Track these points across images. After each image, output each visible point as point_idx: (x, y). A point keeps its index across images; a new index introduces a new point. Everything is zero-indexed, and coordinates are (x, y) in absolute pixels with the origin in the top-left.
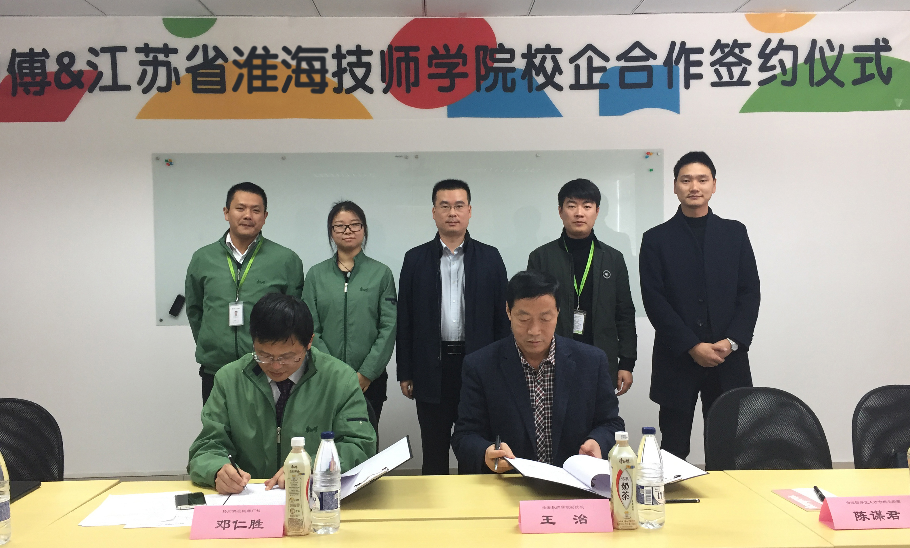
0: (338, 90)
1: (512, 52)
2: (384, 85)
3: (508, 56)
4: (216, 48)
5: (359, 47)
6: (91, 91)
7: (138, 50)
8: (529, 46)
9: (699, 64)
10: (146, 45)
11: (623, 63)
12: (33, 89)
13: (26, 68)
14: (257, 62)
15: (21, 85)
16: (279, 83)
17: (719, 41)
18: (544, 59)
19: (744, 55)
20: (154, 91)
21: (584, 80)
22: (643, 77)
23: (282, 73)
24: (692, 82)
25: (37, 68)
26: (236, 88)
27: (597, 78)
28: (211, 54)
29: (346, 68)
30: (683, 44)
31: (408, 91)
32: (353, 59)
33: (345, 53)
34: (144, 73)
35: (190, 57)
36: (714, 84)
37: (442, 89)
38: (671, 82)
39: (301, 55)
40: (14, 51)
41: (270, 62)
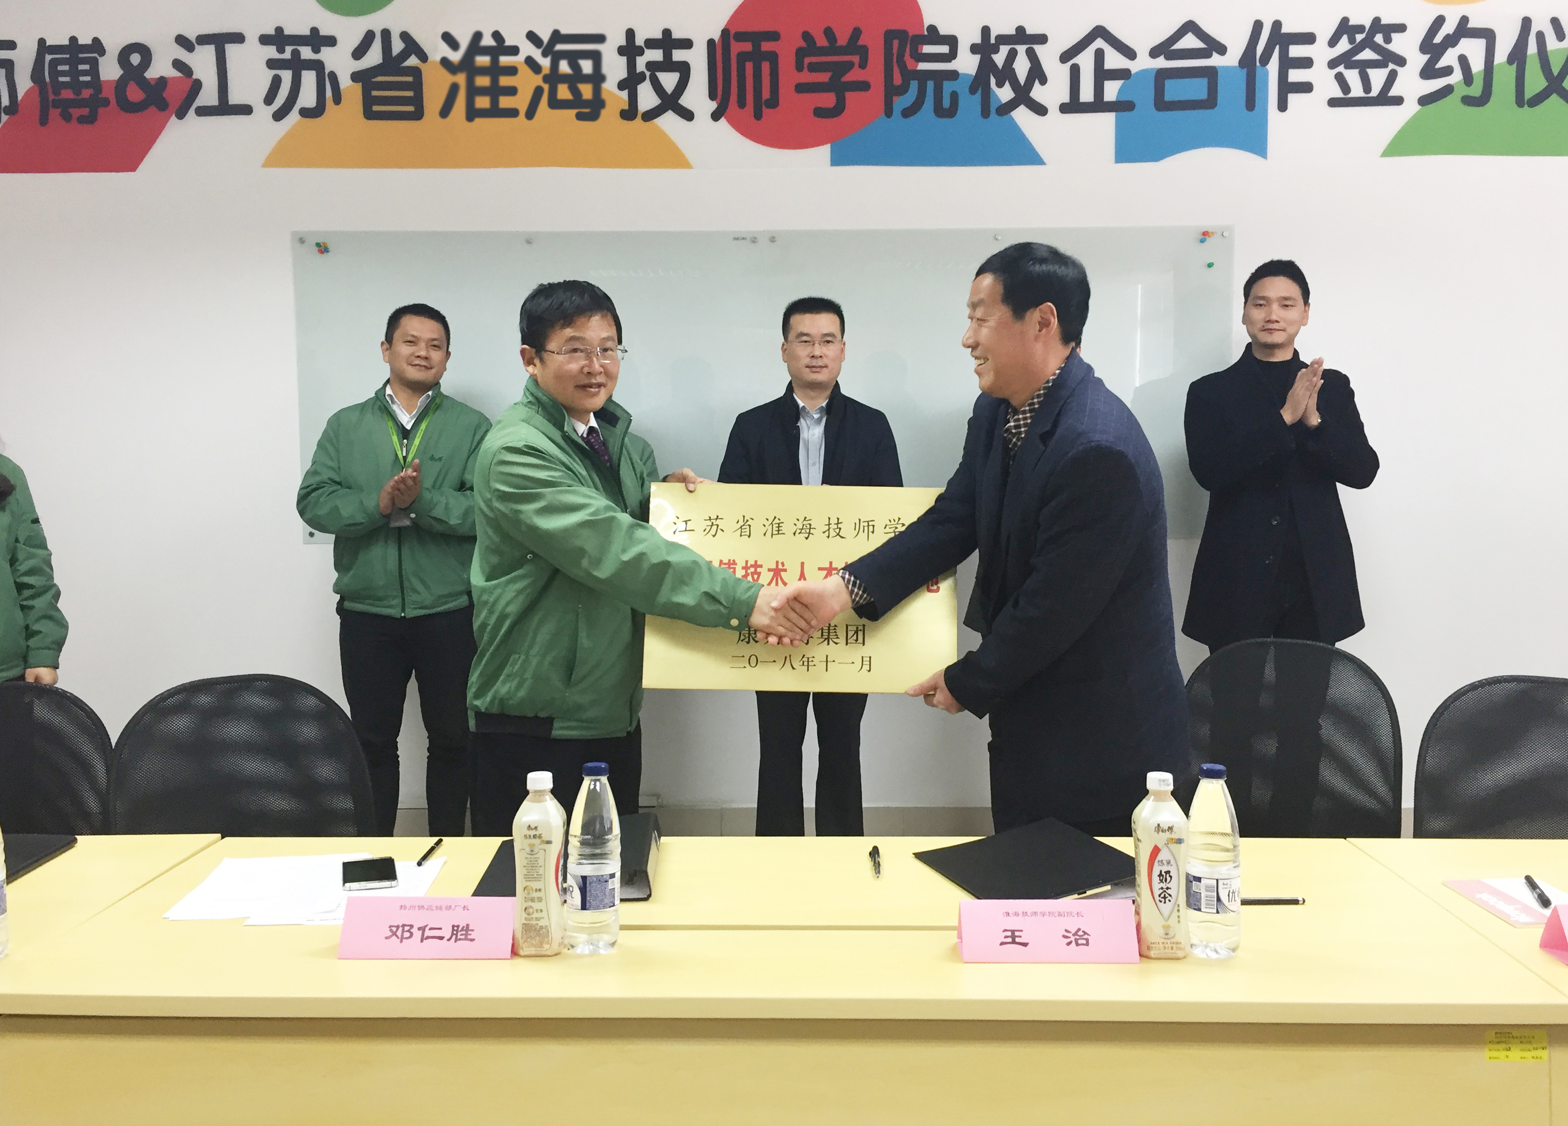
0: (629, 114)
1: (952, 41)
2: (713, 106)
3: (944, 49)
4: (405, 36)
5: (667, 33)
6: (181, 115)
7: (265, 40)
8: (986, 31)
9: (1306, 63)
10: (279, 30)
11: (1162, 63)
12: (76, 112)
13: (63, 74)
14: (483, 60)
15: (56, 104)
16: (521, 102)
17: (1345, 20)
18: (1012, 55)
19: (1390, 47)
20: (294, 116)
21: (1087, 94)
22: (1197, 89)
23: (526, 83)
24: (1293, 98)
25: (85, 73)
26: (445, 112)
27: (1112, 91)
28: (398, 46)
29: (643, 73)
30: (1277, 25)
31: (758, 116)
32: (656, 55)
33: (643, 45)
34: (276, 83)
35: (359, 53)
36: (1333, 103)
37: (820, 113)
38: (1251, 101)
39: (559, 47)
40: (42, 42)
41: (505, 60)
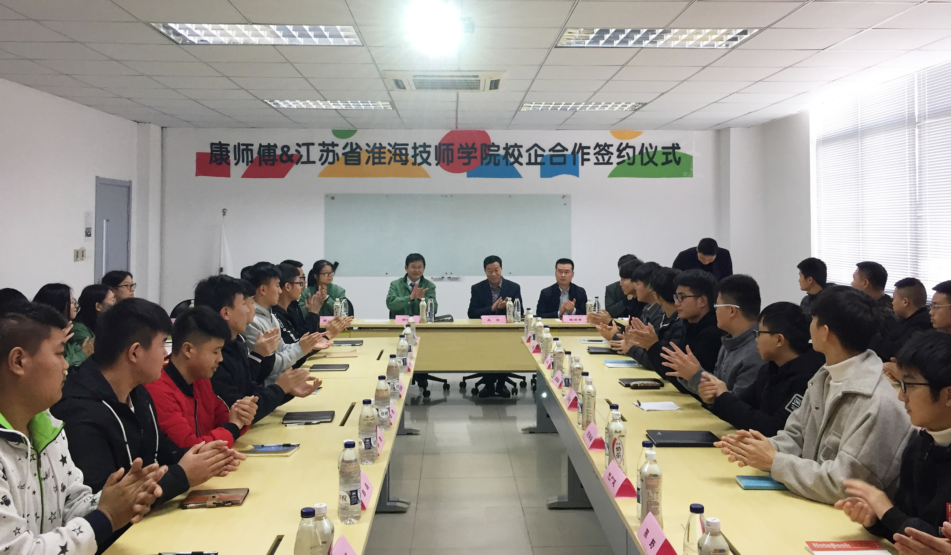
0: (414, 164)
1: (498, 147)
2: (436, 162)
3: (496, 149)
4: (356, 144)
5: (425, 143)
6: (297, 164)
7: (320, 145)
8: (507, 144)
9: (588, 154)
10: (324, 142)
11: (552, 153)
12: (269, 163)
13: (266, 153)
14: (377, 150)
15: (264, 160)
16: (387, 161)
17: (598, 143)
18: (514, 150)
19: (609, 150)
20: (327, 164)
21: (533, 160)
22: (561, 160)
23: (388, 156)
24: (585, 162)
25: (272, 153)
26: (367, 163)
27: (539, 159)
28: (354, 146)
29: (418, 153)
30: (581, 144)
31: (448, 165)
32: (422, 149)
33: (418, 146)
34: (322, 155)
35: (344, 148)
36: (595, 164)
37: (464, 164)
38: (575, 163)
39: (396, 147)
40: (260, 144)
41: (382, 150)
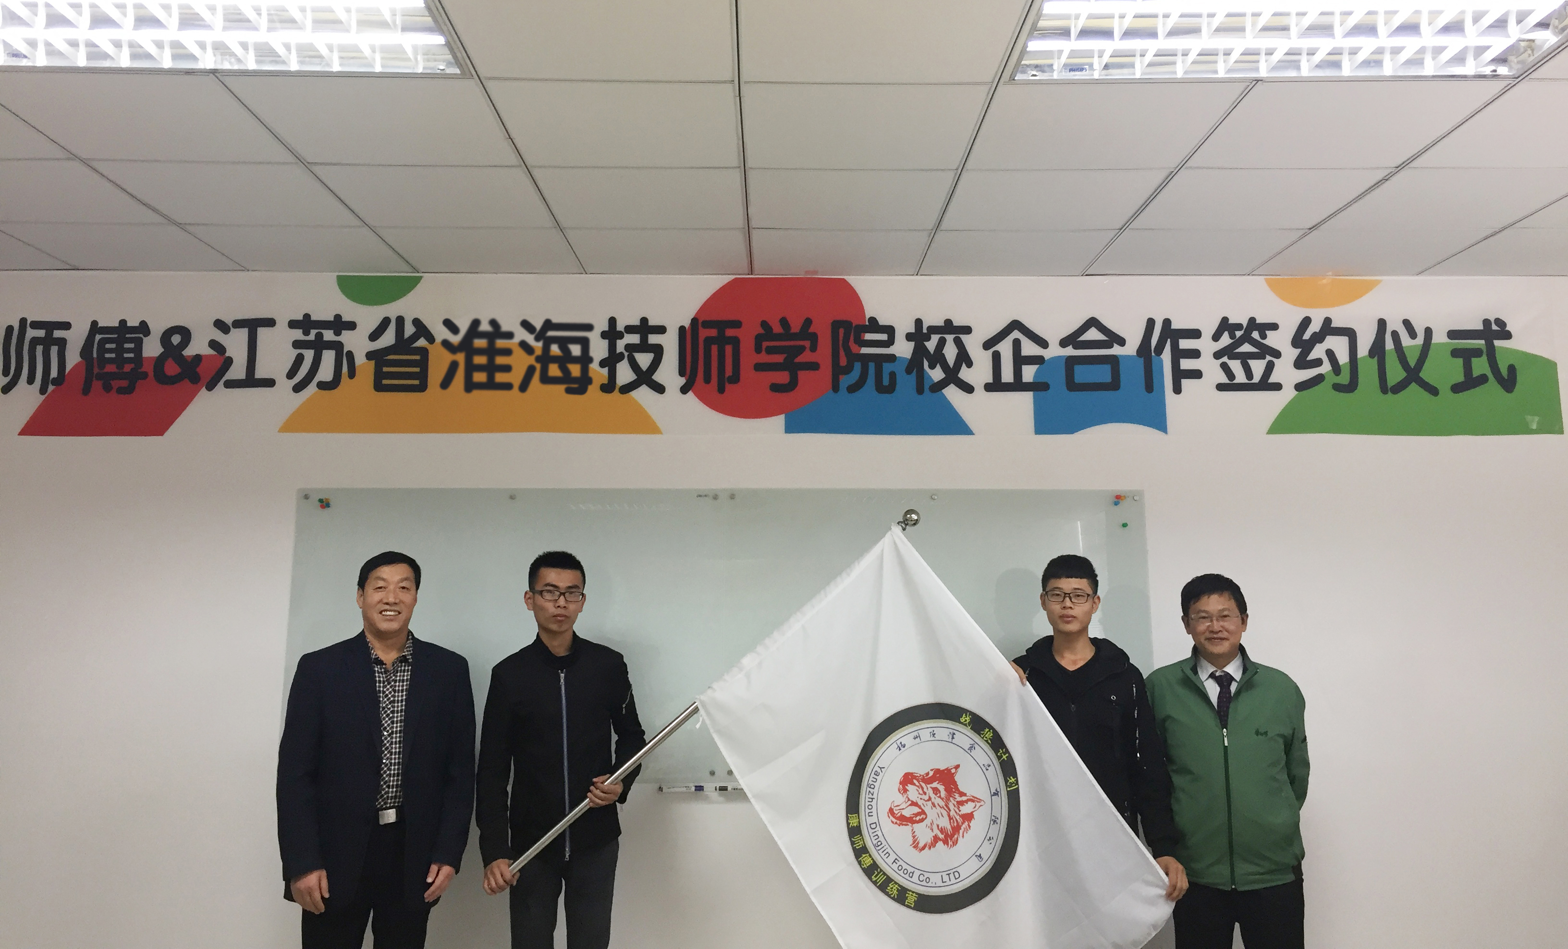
0: (609, 387)
1: (890, 330)
2: (682, 381)
3: (884, 337)
4: (417, 322)
5: (644, 320)
6: (210, 387)
7: (293, 324)
8: (919, 322)
9: (1195, 354)
10: (307, 316)
11: (1070, 351)
12: (116, 384)
13: (110, 351)
14: (480, 343)
15: (100, 377)
16: (515, 377)
17: (1225, 320)
18: (942, 343)
19: (1268, 342)
20: (312, 388)
21: (1007, 376)
22: (1103, 374)
23: (520, 362)
24: (1185, 383)
25: (129, 350)
26: (445, 384)
27: (1029, 373)
28: (409, 330)
29: (622, 354)
30: (1167, 322)
31: (721, 390)
32: (634, 339)
33: (623, 330)
34: (299, 359)
35: (374, 336)
36: (1221, 387)
37: (776, 388)
38: (1150, 383)
39: (551, 333)
40: (94, 324)
41: (500, 343)
